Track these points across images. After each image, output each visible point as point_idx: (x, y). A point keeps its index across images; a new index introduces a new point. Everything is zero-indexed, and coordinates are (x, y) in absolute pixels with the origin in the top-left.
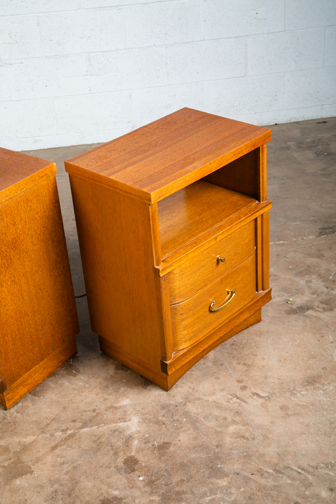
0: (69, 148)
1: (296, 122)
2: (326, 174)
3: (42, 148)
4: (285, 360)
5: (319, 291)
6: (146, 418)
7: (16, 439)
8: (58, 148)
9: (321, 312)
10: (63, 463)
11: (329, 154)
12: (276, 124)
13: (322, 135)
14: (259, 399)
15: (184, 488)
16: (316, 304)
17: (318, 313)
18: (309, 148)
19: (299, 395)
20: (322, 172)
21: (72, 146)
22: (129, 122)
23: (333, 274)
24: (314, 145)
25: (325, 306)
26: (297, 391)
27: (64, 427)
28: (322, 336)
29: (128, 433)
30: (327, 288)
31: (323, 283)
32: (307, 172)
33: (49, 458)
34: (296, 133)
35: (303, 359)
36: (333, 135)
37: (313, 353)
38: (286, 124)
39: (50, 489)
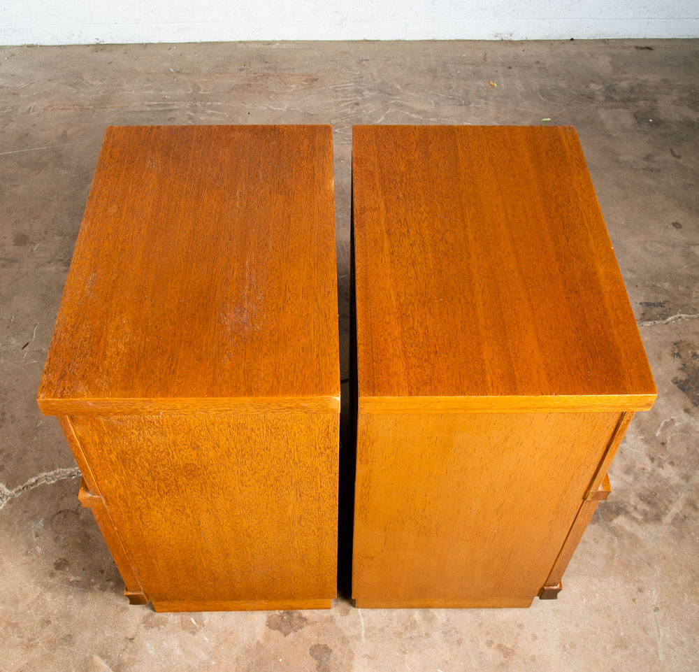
0: (234, 44)
1: (603, 41)
2: (651, 170)
3: (192, 41)
4: (573, 645)
5: (639, 466)
8: (217, 43)
9: (640, 523)
11: (657, 123)
12: (572, 39)
13: (645, 77)
16: (633, 500)
17: (635, 524)
18: (626, 102)
20: (646, 163)
21: (240, 42)
22: (337, 12)
23: (662, 425)
24: (632, 96)
25: (647, 509)
28: (640, 590)
30: (652, 460)
31: (646, 446)
32: (621, 158)
34: (603, 64)
35: (605, 648)
36: (663, 80)
37: (622, 634)
38: (588, 42)
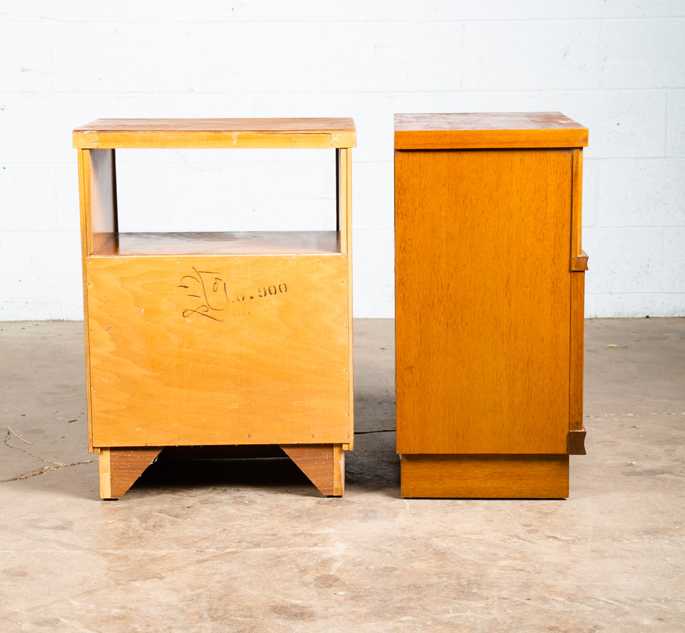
4: (611, 512)
6: (360, 546)
7: (141, 551)
10: (215, 574)
12: (648, 317)
14: (556, 542)
15: (412, 604)
16: (679, 469)
17: (679, 477)
19: (626, 542)
26: (624, 538)
27: (220, 545)
29: (325, 556)
33: (192, 569)
35: (642, 513)
37: (660, 509)
39: (188, 592)
